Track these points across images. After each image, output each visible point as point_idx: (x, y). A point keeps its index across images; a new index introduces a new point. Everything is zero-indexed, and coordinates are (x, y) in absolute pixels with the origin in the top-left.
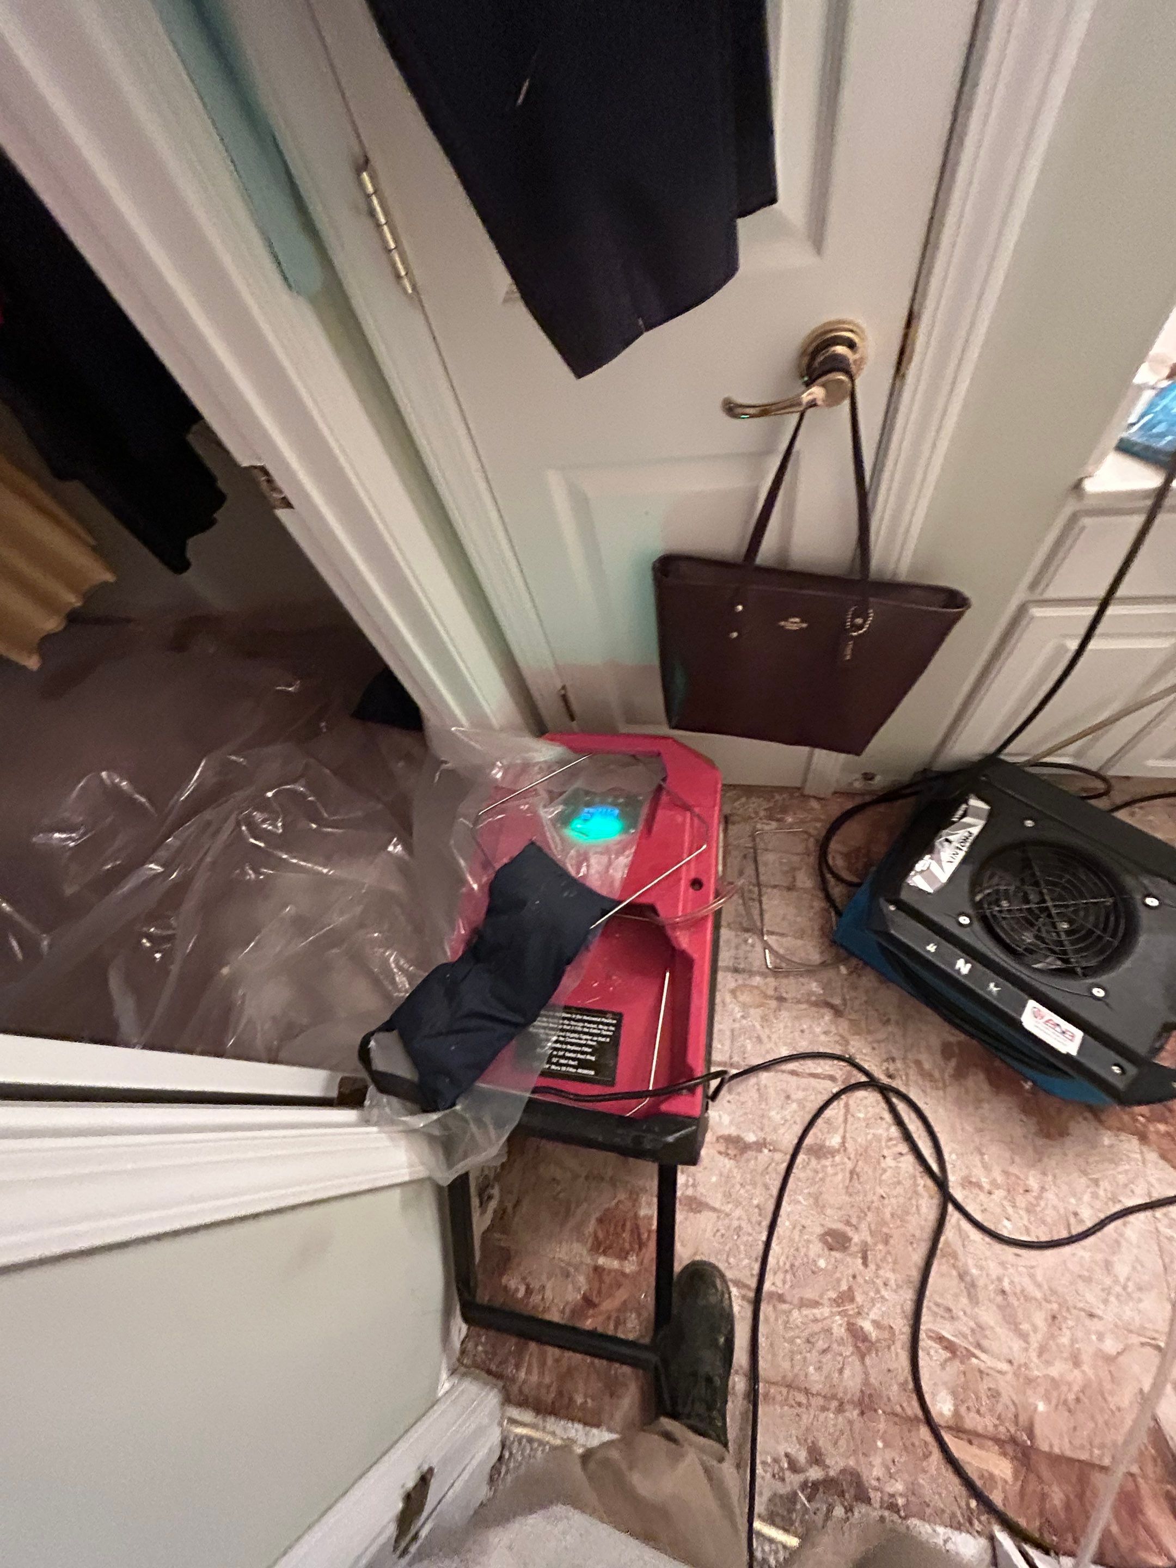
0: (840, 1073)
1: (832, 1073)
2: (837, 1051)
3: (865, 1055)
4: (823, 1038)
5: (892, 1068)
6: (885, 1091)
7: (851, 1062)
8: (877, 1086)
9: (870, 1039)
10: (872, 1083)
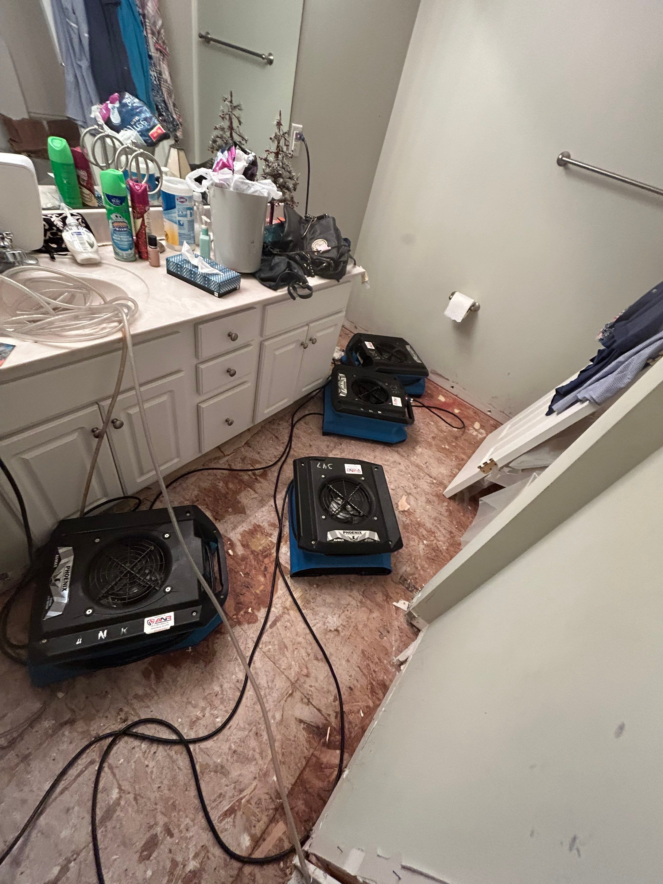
0: (94, 754)
1: (89, 760)
2: (85, 743)
3: (104, 725)
4: (71, 747)
5: (122, 715)
6: (126, 732)
7: (99, 739)
8: (120, 735)
9: (101, 715)
10: (117, 736)
